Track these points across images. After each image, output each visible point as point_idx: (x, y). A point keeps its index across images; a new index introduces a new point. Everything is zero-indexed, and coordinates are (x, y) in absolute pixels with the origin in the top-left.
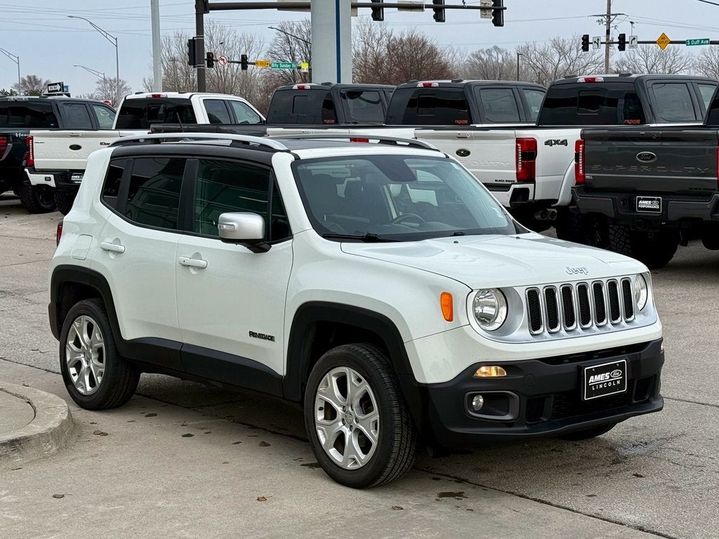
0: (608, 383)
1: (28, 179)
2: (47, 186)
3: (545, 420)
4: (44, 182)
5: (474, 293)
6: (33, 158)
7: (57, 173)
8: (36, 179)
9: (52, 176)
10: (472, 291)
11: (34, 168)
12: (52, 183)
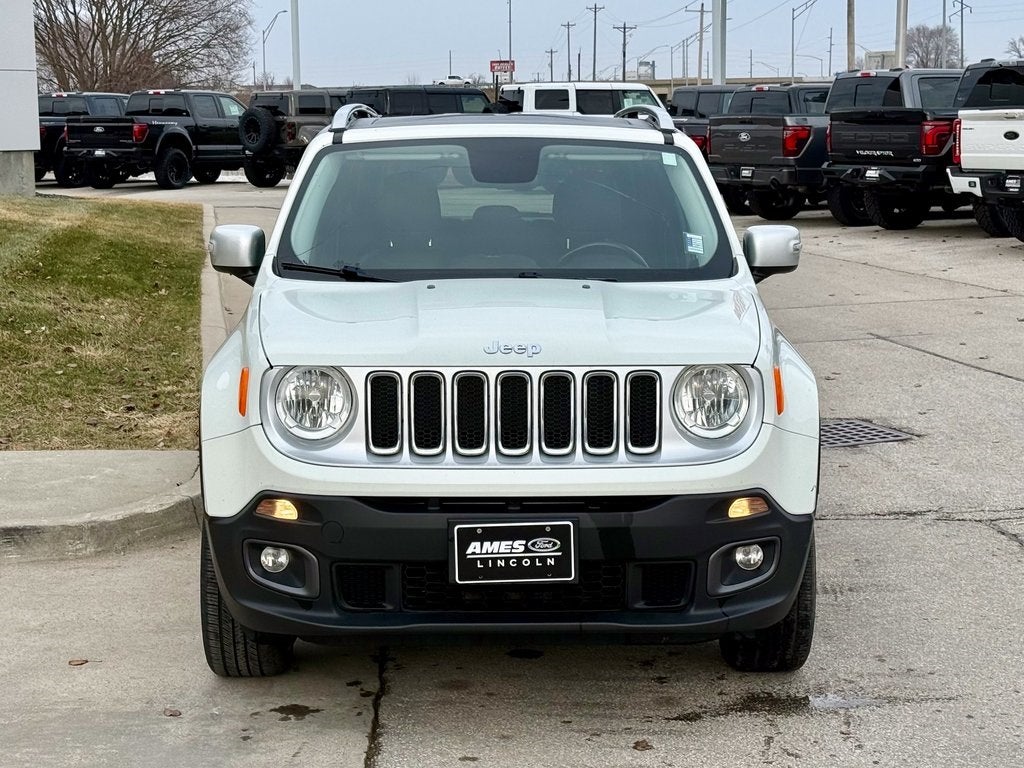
0: (519, 559)
1: (949, 184)
2: (970, 194)
3: (390, 607)
4: (968, 189)
5: (275, 371)
6: (960, 153)
7: (983, 175)
8: (959, 184)
9: (977, 180)
10: (272, 367)
11: (960, 168)
12: (977, 191)
